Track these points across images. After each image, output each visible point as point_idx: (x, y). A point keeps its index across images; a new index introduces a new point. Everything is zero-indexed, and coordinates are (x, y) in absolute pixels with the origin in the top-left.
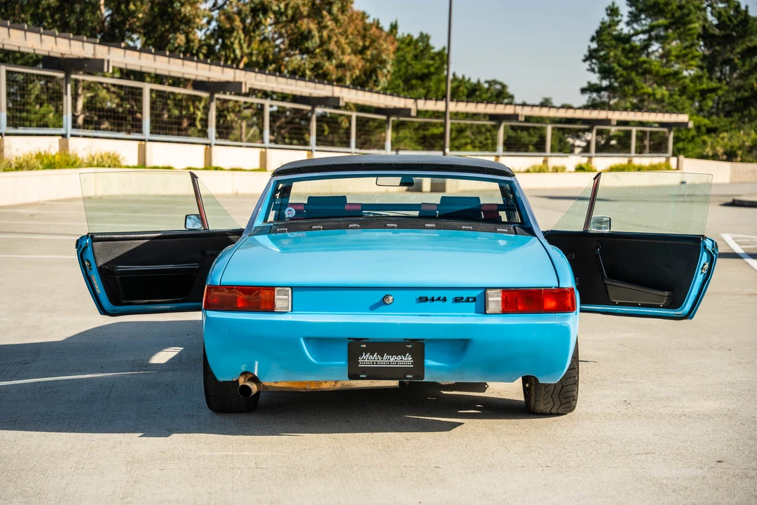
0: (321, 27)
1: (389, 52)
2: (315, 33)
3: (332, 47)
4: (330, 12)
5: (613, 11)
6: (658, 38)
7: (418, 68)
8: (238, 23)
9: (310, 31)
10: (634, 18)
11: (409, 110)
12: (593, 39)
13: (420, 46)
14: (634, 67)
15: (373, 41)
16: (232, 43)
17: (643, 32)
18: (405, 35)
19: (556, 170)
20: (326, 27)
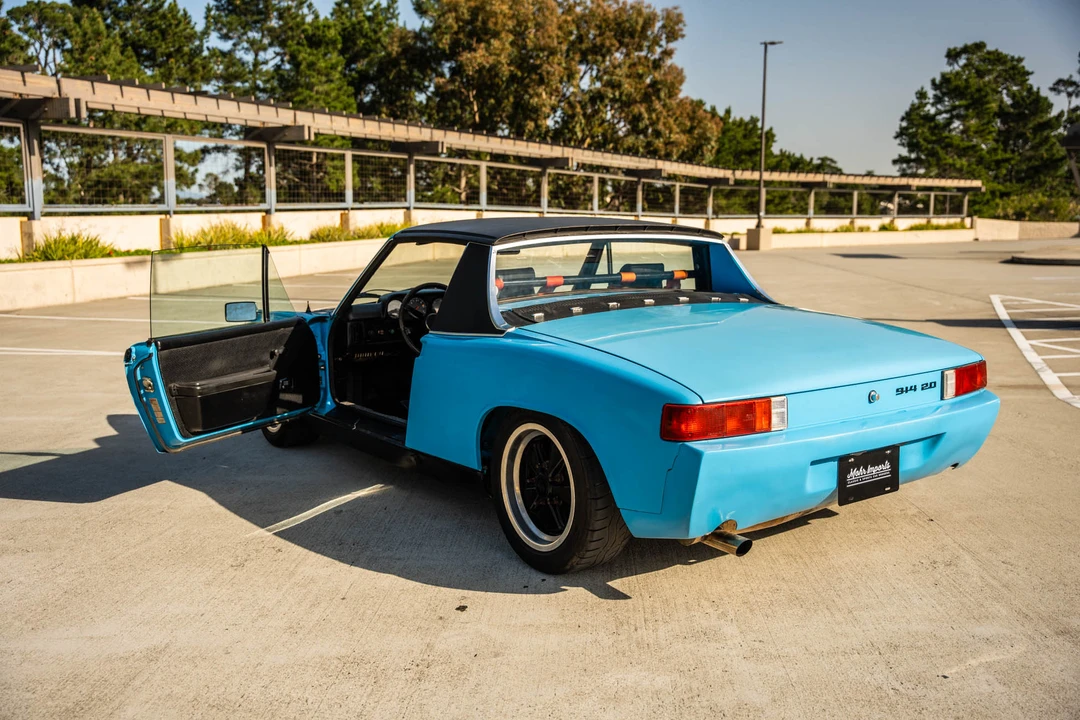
0: (650, 110)
1: (713, 130)
2: (646, 115)
3: (660, 127)
4: (659, 98)
5: (922, 95)
6: (958, 117)
7: (747, 145)
8: (578, 109)
9: (640, 114)
10: (938, 100)
11: (728, 179)
12: (903, 119)
13: (750, 128)
14: (939, 141)
15: (700, 122)
16: (574, 127)
17: (946, 112)
18: (738, 119)
19: (861, 230)
20: (655, 110)
